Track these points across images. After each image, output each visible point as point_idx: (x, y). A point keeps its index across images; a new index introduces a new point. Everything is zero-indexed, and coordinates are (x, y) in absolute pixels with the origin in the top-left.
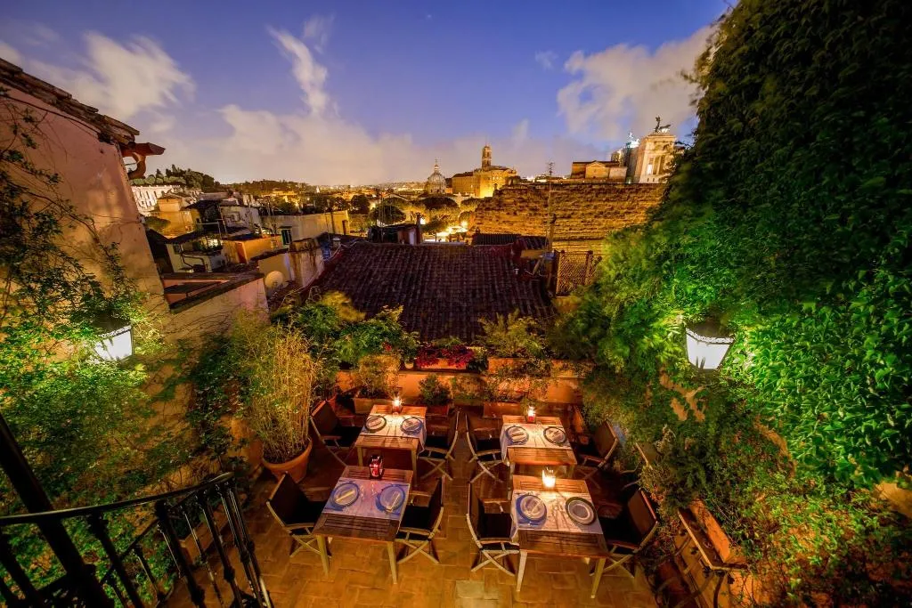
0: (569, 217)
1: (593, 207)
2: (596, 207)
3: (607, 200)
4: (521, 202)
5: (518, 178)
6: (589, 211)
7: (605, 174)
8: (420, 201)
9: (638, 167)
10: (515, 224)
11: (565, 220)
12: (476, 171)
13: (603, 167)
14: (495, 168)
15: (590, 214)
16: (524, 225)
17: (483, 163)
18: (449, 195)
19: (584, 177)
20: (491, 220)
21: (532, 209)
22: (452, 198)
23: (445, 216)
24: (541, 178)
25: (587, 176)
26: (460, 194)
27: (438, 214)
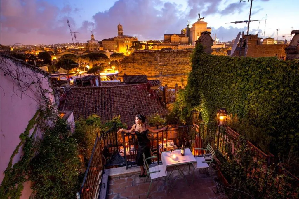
0: (166, 65)
1: (175, 60)
2: (177, 60)
3: (181, 57)
4: (143, 59)
5: (138, 42)
6: (174, 62)
7: (179, 40)
8: (85, 55)
9: (193, 37)
10: (142, 69)
11: (165, 67)
12: (116, 38)
13: (178, 37)
14: (125, 37)
15: (175, 63)
16: (146, 70)
17: (119, 33)
18: (102, 51)
19: (170, 42)
20: (130, 68)
21: (149, 62)
22: (104, 53)
23: (102, 64)
24: (150, 42)
25: (171, 42)
26: (108, 51)
27: (98, 62)
